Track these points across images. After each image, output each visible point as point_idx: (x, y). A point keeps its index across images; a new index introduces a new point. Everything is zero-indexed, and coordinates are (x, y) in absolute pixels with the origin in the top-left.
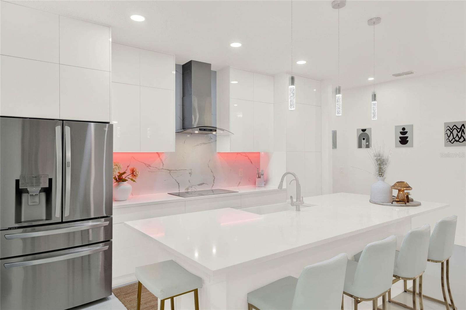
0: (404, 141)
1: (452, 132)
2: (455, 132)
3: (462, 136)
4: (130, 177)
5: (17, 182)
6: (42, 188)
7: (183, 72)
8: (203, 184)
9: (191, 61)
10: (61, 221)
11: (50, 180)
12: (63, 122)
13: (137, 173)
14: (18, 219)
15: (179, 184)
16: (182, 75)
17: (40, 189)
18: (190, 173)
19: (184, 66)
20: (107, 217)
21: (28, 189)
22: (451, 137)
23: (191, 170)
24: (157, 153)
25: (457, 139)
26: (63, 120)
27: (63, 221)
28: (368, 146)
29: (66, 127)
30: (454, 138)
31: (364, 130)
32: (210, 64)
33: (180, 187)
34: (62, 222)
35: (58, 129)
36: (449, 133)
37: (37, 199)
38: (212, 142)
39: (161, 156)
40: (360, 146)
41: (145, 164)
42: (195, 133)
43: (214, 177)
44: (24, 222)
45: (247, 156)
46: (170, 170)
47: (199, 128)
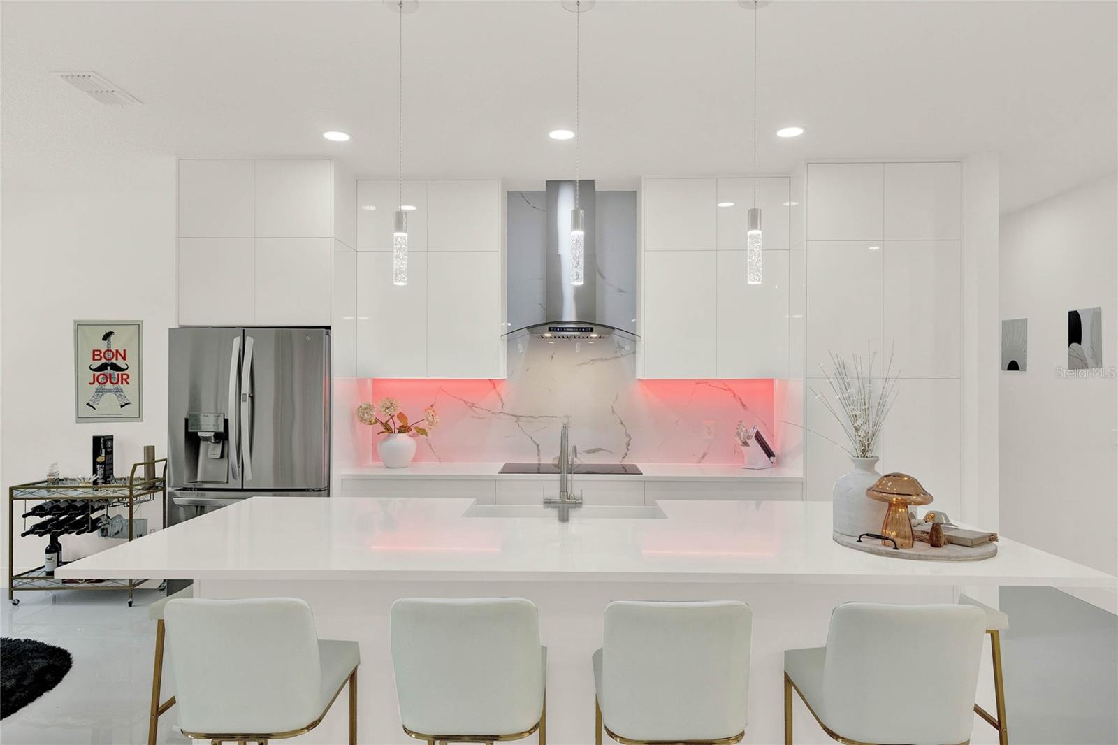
5: (187, 421)
8: (600, 450)
10: (241, 487)
11: (226, 422)
12: (244, 331)
15: (538, 445)
17: (214, 434)
21: (198, 433)
23: (568, 417)
24: (489, 380)
26: (244, 328)
27: (245, 487)
29: (250, 338)
33: (541, 453)
34: (242, 490)
35: (237, 339)
37: (218, 449)
38: (621, 356)
39: (498, 388)
41: (465, 402)
42: (545, 337)
43: (628, 436)
44: (202, 482)
45: (730, 390)
46: (518, 417)
47: (547, 327)
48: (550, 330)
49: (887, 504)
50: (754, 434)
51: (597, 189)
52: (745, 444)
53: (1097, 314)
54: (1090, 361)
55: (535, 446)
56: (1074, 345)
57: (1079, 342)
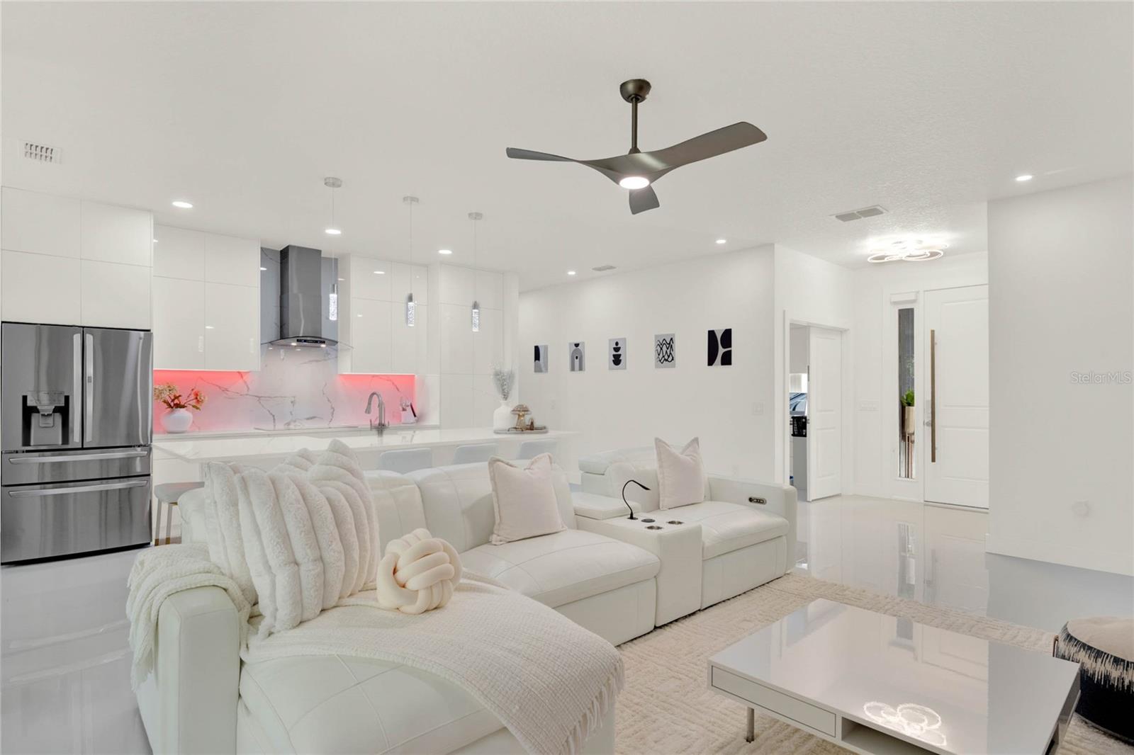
0: (617, 360)
1: (661, 349)
2: (664, 348)
3: (670, 353)
4: (194, 402)
5: (25, 398)
6: (56, 407)
7: (281, 260)
8: (314, 417)
9: (288, 247)
10: (80, 447)
11: (67, 398)
12: (84, 329)
13: (202, 398)
14: (26, 441)
15: (274, 416)
16: (279, 264)
17: (53, 407)
18: (292, 402)
19: (282, 252)
20: (145, 446)
21: (38, 407)
22: (661, 355)
23: (294, 397)
24: (239, 372)
25: (666, 357)
26: (83, 327)
27: (84, 446)
28: (581, 369)
29: (88, 335)
30: (664, 357)
31: (577, 345)
32: (318, 250)
33: (276, 421)
34: (83, 449)
35: (77, 338)
36: (659, 349)
37: (50, 420)
38: (329, 359)
39: (244, 378)
40: (573, 369)
41: (220, 387)
42: (292, 346)
43: (333, 408)
44: (34, 445)
45: (391, 380)
46: (259, 397)
47: (296, 339)
48: (298, 341)
49: (517, 416)
50: (409, 404)
51: (322, 256)
52: (404, 410)
53: (546, 348)
54: (543, 369)
55: (272, 416)
56: (537, 361)
57: (539, 359)
